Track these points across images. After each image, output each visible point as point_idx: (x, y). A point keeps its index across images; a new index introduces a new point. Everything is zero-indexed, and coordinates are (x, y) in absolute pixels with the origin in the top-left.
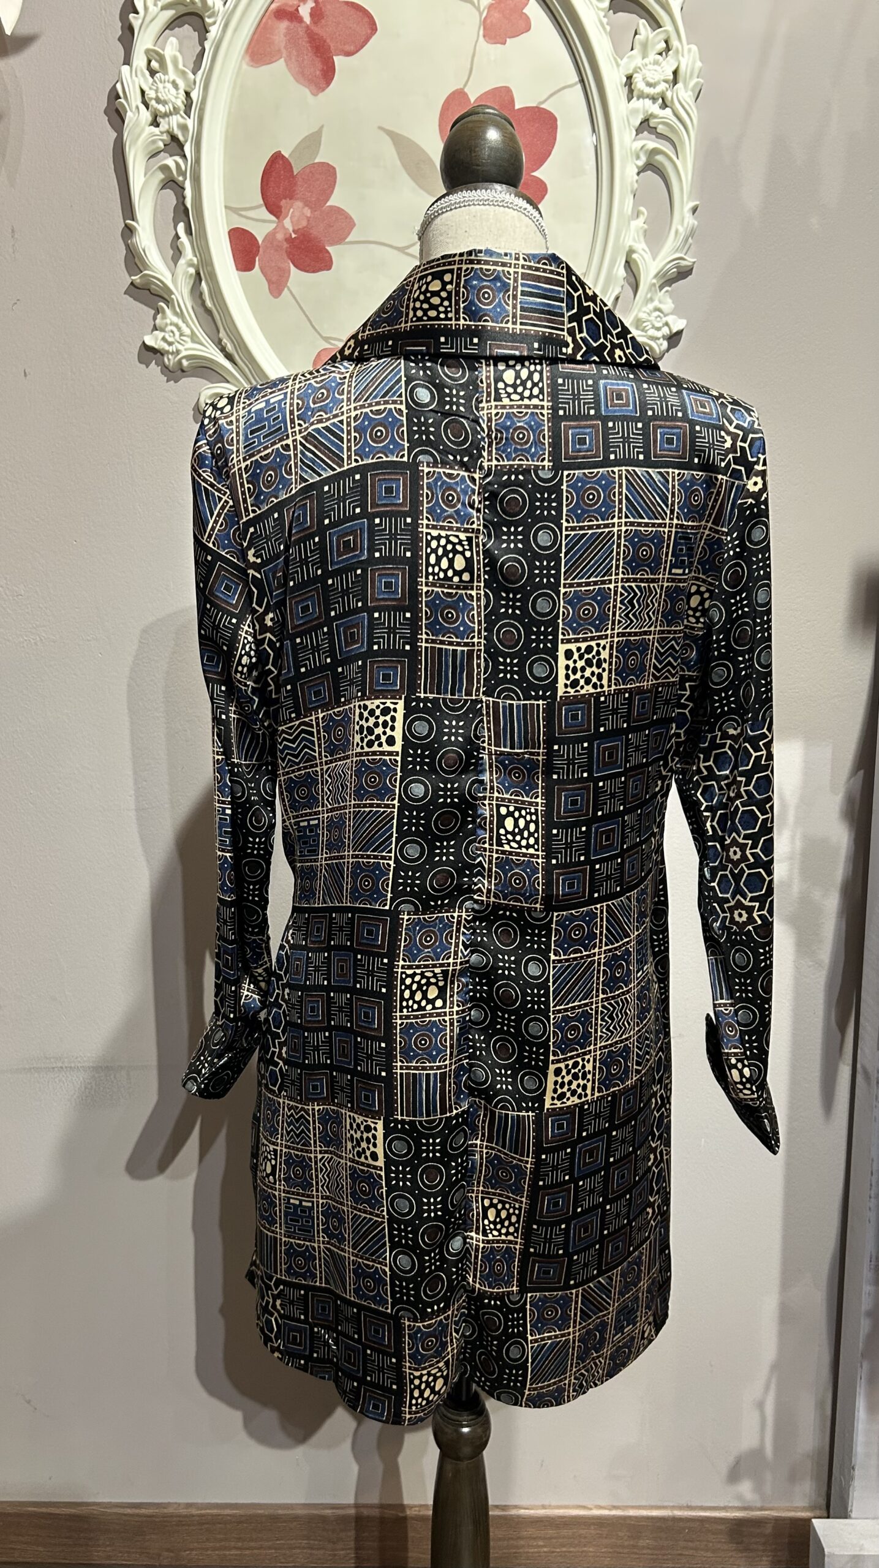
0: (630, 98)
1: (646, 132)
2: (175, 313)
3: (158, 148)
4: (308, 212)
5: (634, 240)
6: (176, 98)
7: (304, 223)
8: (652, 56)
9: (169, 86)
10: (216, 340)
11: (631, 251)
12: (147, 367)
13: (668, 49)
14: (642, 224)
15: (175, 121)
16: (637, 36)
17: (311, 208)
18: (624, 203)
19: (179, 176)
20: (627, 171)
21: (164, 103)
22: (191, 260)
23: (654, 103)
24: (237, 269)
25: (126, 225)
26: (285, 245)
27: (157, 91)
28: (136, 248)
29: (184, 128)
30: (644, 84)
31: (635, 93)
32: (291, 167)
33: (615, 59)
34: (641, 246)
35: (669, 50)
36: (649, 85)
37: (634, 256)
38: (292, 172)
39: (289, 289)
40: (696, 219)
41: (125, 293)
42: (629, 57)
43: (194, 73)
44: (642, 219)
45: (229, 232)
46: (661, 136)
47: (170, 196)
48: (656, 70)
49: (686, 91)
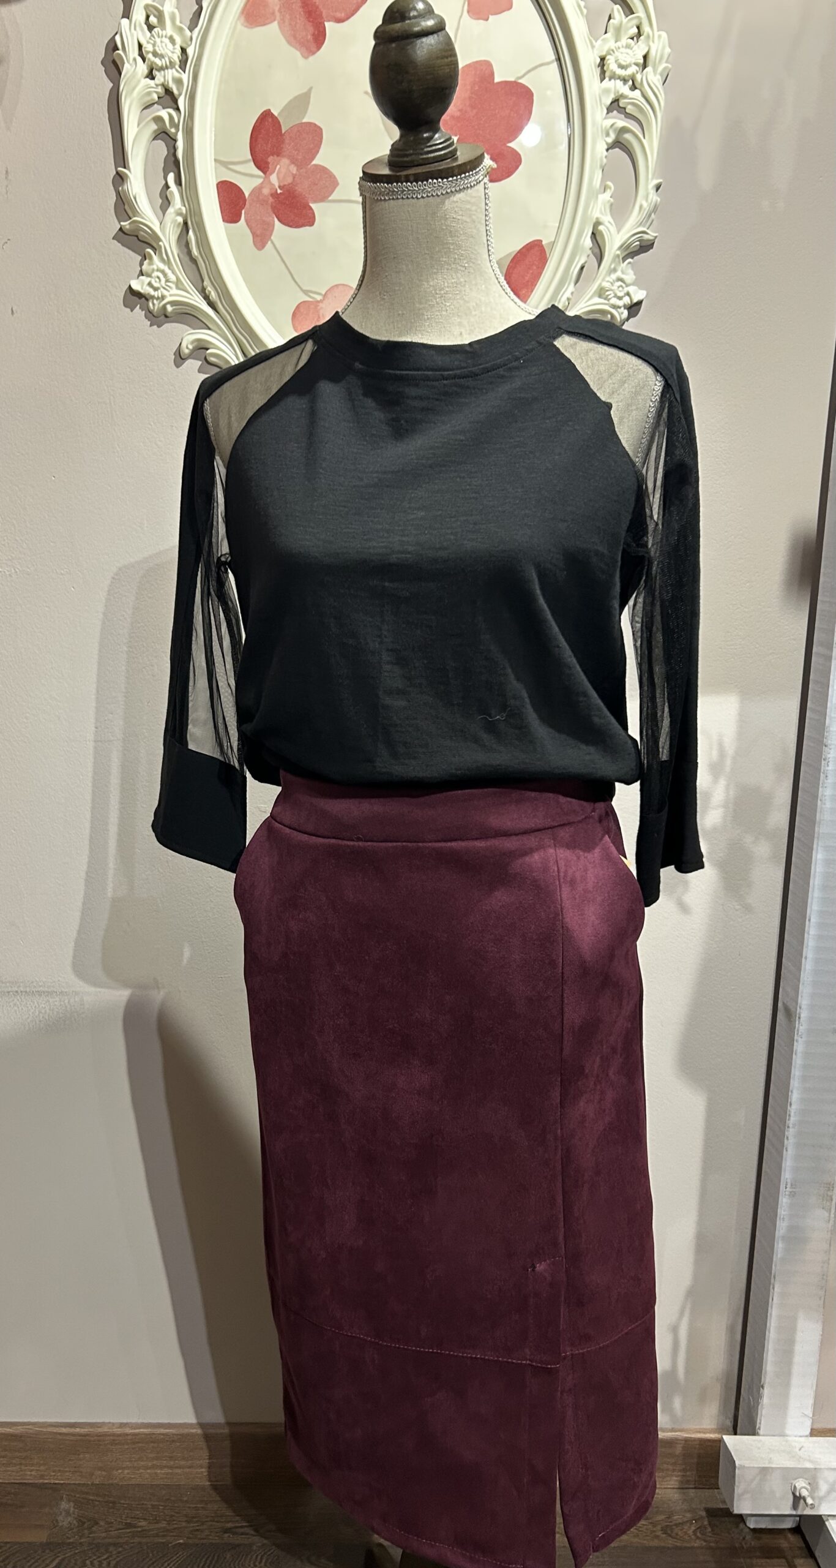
0: (602, 79)
1: (615, 112)
2: (162, 260)
3: (153, 100)
4: (294, 169)
5: (601, 213)
6: (173, 53)
7: (289, 180)
8: (625, 40)
9: (167, 41)
10: (200, 289)
11: (597, 223)
12: (132, 311)
13: (639, 34)
14: (609, 198)
15: (171, 74)
16: (611, 21)
17: (296, 165)
18: (594, 177)
19: (171, 127)
20: (598, 147)
21: (161, 56)
22: (180, 209)
23: (625, 84)
24: (223, 221)
25: (117, 173)
26: (271, 200)
27: (154, 45)
28: (126, 194)
29: (179, 82)
30: (616, 66)
31: (607, 74)
32: (280, 126)
33: (590, 41)
34: (607, 219)
36: (621, 67)
37: (601, 228)
38: (281, 130)
39: (272, 242)
40: (658, 196)
41: (113, 238)
42: (603, 40)
43: (191, 30)
44: (608, 193)
45: (217, 185)
46: (629, 116)
47: (162, 148)
48: (627, 54)
49: (655, 75)
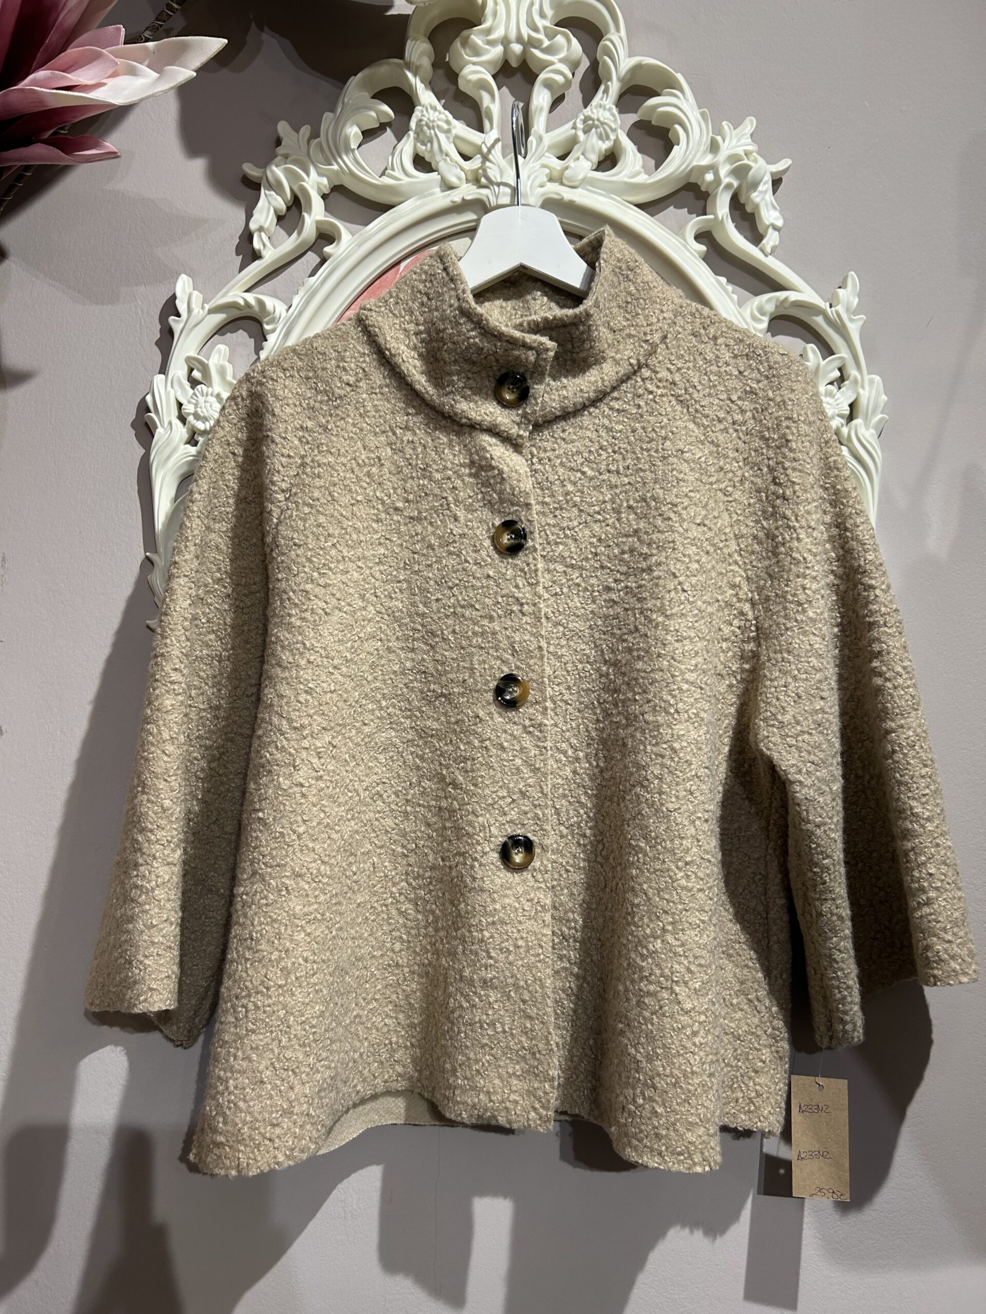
8: (824, 386)
13: (841, 380)
25: (147, 558)
27: (196, 405)
28: (155, 586)
35: (844, 381)
49: (867, 429)
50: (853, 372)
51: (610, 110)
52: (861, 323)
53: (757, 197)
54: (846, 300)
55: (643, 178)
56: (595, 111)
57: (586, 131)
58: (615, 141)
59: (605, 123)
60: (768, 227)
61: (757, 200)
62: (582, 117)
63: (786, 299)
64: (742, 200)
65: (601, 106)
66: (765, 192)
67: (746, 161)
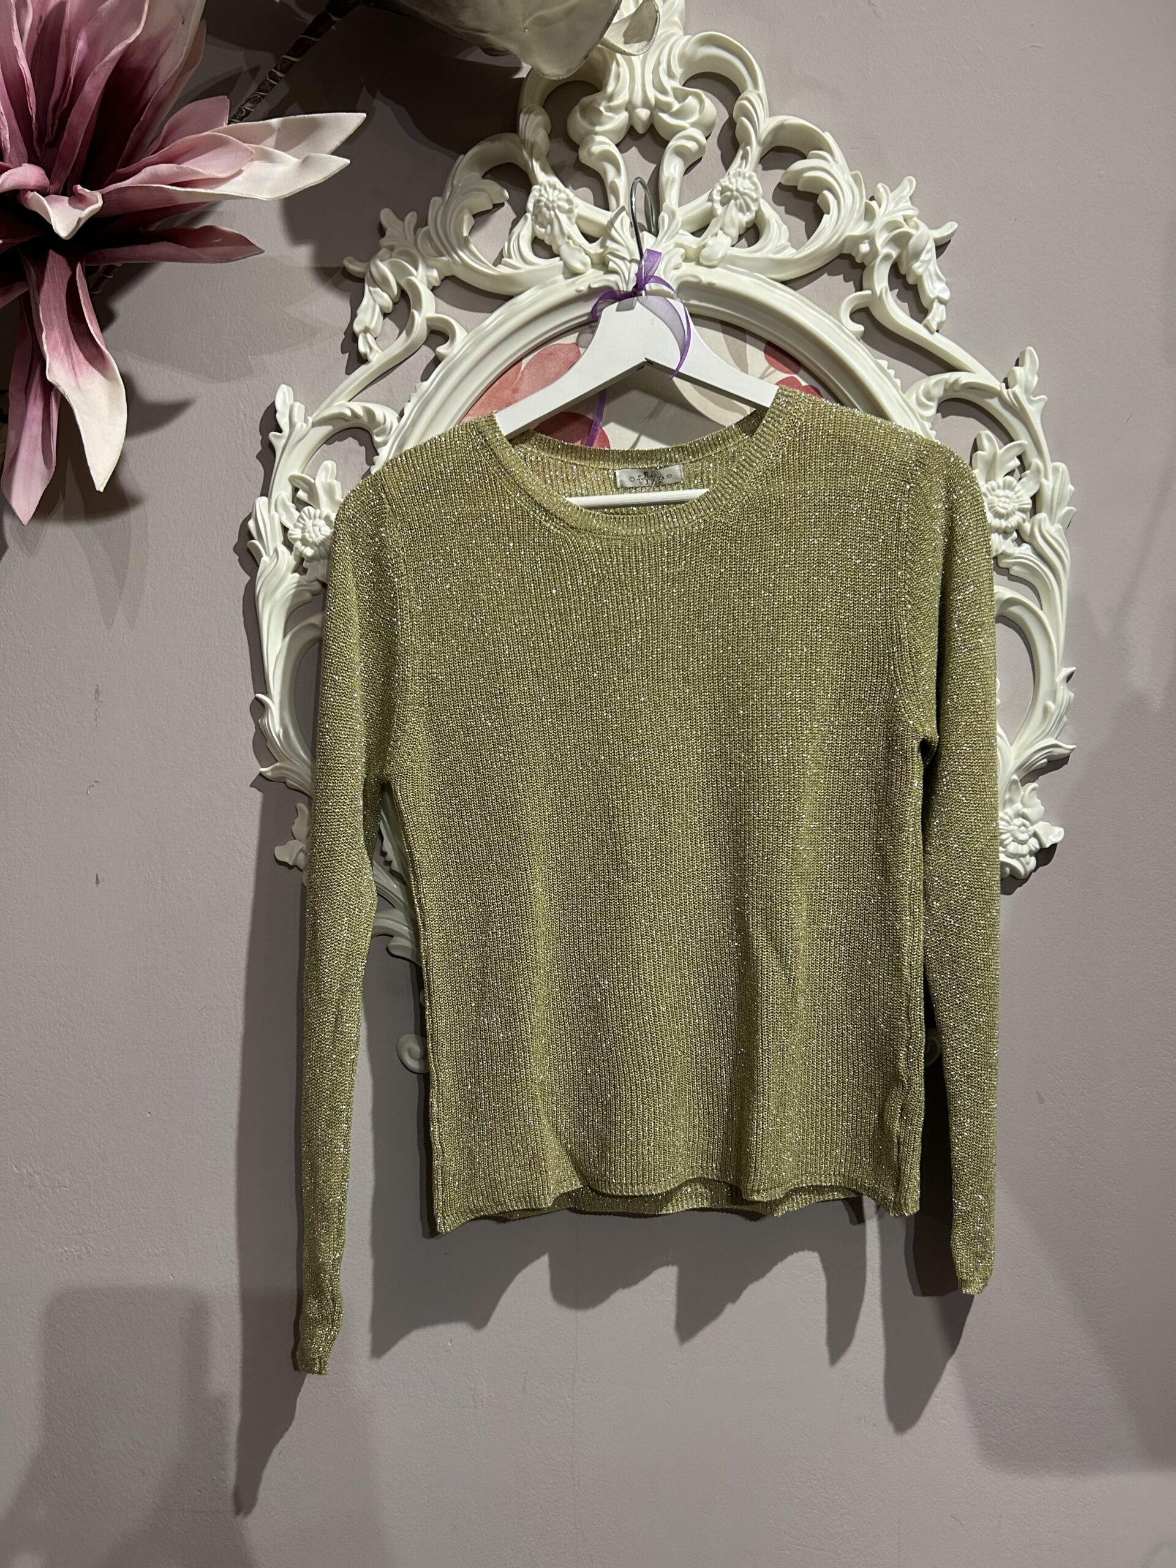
8: (1000, 480)
13: (1023, 468)
16: (979, 452)
21: (314, 544)
23: (1005, 538)
27: (304, 530)
35: (1024, 470)
40: (1072, 689)
48: (1007, 497)
49: (1052, 523)
50: (1035, 461)
51: (750, 178)
52: (1042, 404)
53: (919, 267)
54: (1024, 379)
55: (790, 253)
56: (733, 180)
57: (725, 203)
58: (757, 212)
59: (745, 194)
60: (932, 301)
61: (920, 271)
62: (719, 188)
63: (956, 382)
64: (903, 272)
65: (739, 175)
66: (929, 261)
67: (906, 229)
